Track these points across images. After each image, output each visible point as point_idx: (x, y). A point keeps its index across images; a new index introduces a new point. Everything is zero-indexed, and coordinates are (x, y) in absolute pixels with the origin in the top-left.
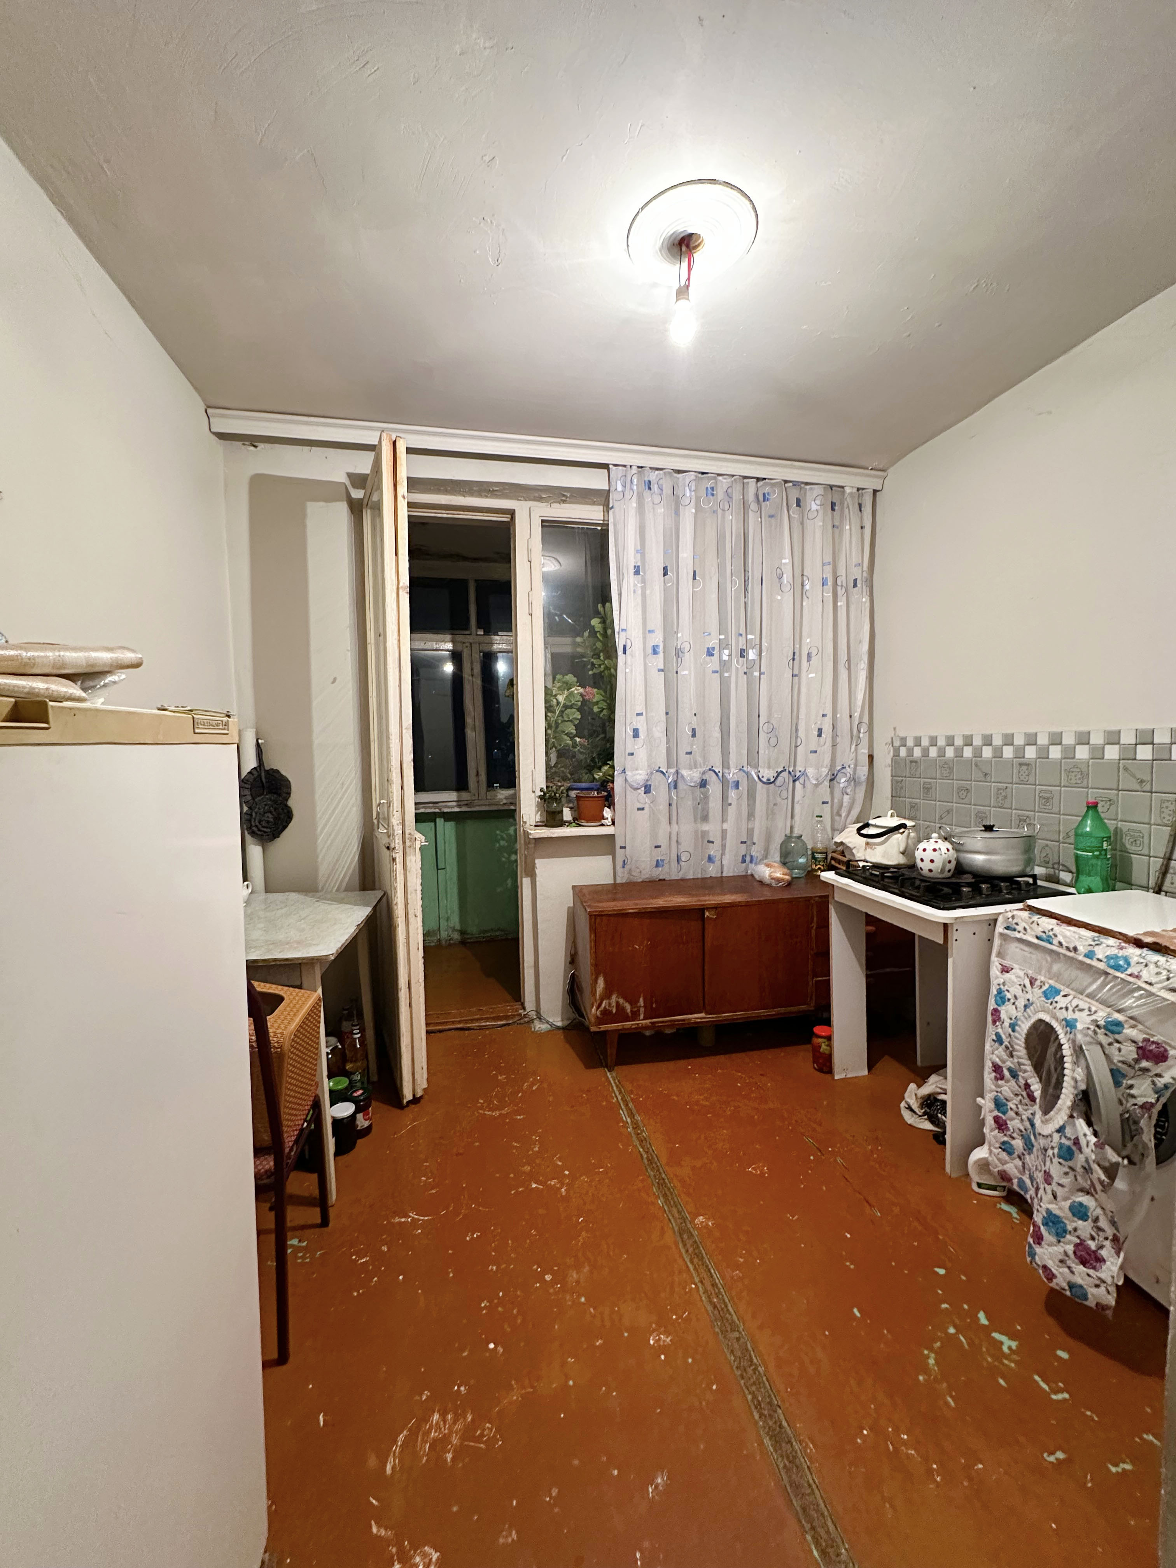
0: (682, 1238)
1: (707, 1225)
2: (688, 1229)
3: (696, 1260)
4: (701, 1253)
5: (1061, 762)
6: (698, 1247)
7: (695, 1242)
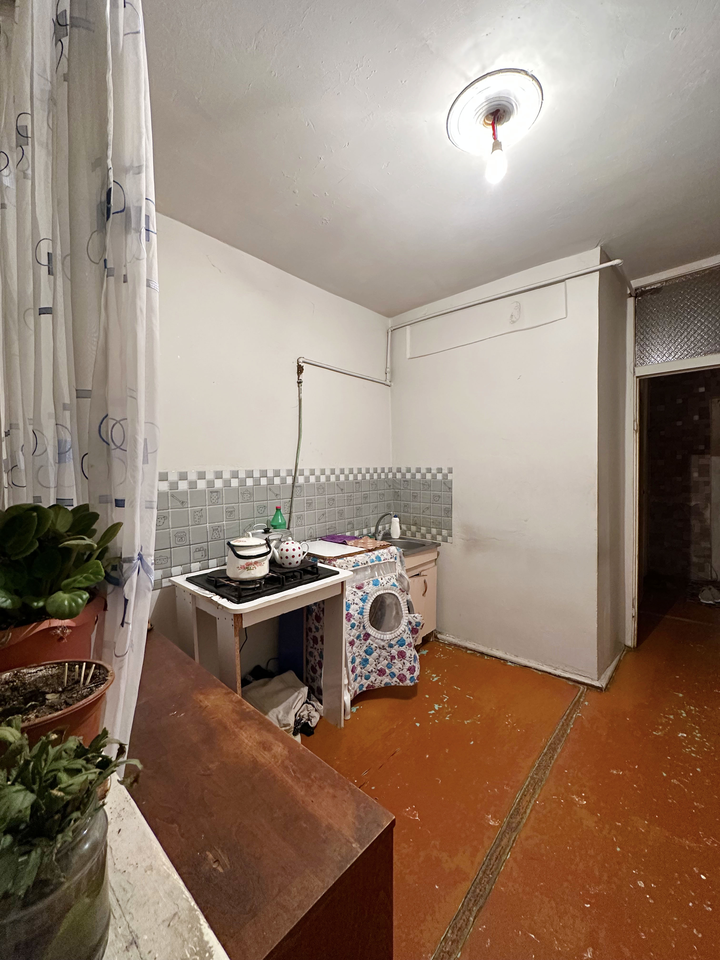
0: (517, 826)
1: (492, 818)
2: (507, 827)
3: (522, 811)
4: (514, 810)
5: (238, 488)
6: (512, 815)
7: (511, 818)
